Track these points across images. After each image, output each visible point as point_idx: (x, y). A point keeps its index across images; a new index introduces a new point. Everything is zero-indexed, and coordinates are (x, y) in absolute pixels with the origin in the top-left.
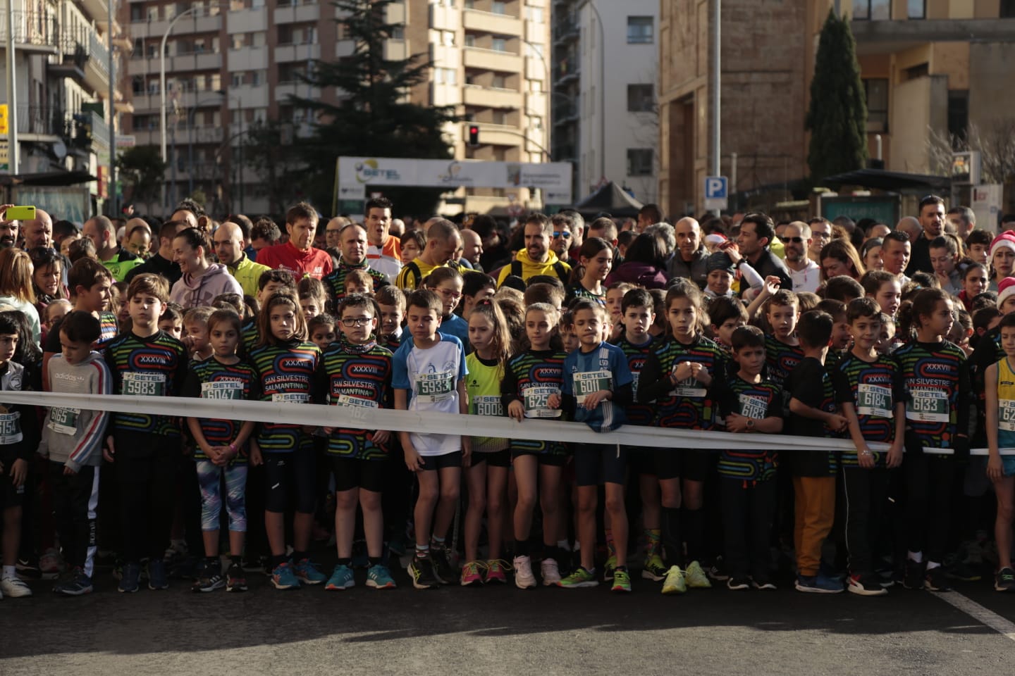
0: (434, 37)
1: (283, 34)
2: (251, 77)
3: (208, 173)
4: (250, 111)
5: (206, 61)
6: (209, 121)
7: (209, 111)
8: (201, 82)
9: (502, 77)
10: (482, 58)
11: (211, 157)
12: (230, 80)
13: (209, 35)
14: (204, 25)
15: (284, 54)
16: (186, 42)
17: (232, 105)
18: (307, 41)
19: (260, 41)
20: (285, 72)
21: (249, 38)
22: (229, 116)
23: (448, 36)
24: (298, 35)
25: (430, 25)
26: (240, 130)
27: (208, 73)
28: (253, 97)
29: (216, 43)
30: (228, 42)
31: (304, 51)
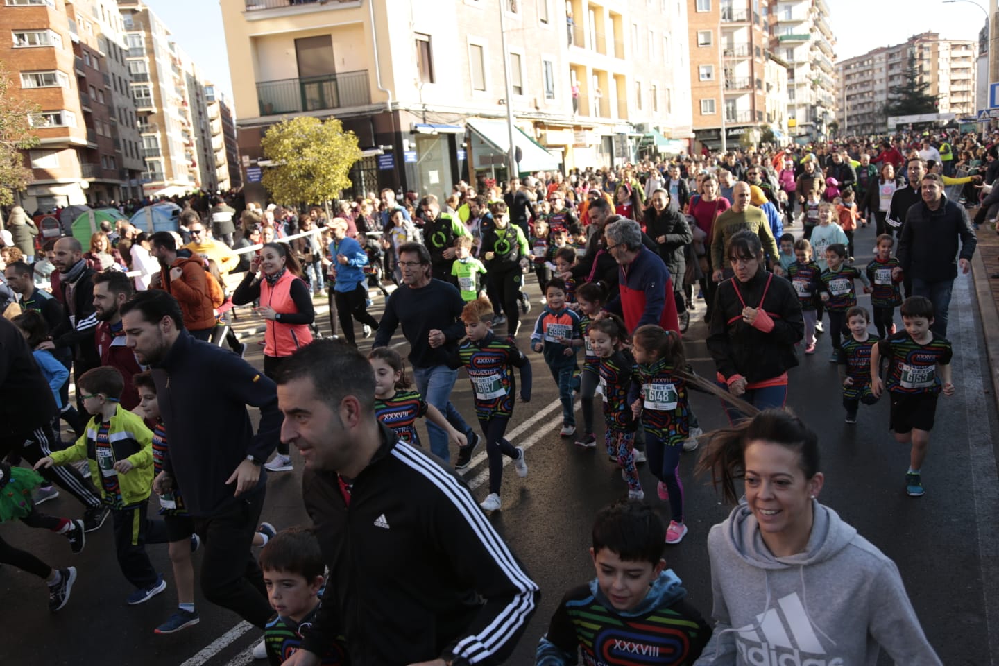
0: (939, 72)
1: (891, 78)
2: (881, 92)
3: (869, 121)
4: (881, 102)
5: (868, 89)
6: (869, 106)
7: (869, 103)
8: (866, 95)
9: (964, 81)
10: (956, 76)
11: (869, 117)
12: (875, 93)
13: (868, 81)
14: (868, 78)
15: (891, 84)
16: (862, 84)
17: (875, 100)
18: (899, 78)
19: (884, 81)
20: (891, 89)
21: (881, 80)
22: (875, 104)
23: (945, 72)
24: (896, 78)
25: (938, 68)
26: (877, 108)
27: (868, 92)
28: (881, 98)
29: (871, 83)
30: (874, 82)
31: (898, 82)
